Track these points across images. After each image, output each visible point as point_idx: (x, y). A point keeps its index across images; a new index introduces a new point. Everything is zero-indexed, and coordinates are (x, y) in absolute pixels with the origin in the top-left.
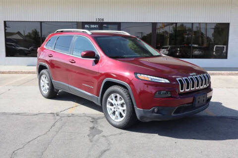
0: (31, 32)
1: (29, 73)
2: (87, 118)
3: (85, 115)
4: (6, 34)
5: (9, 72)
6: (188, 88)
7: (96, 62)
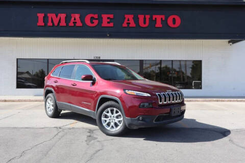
0: (38, 72)
1: (36, 101)
2: (85, 130)
3: (83, 128)
4: (18, 73)
5: (19, 101)
6: (165, 101)
7: (93, 84)
